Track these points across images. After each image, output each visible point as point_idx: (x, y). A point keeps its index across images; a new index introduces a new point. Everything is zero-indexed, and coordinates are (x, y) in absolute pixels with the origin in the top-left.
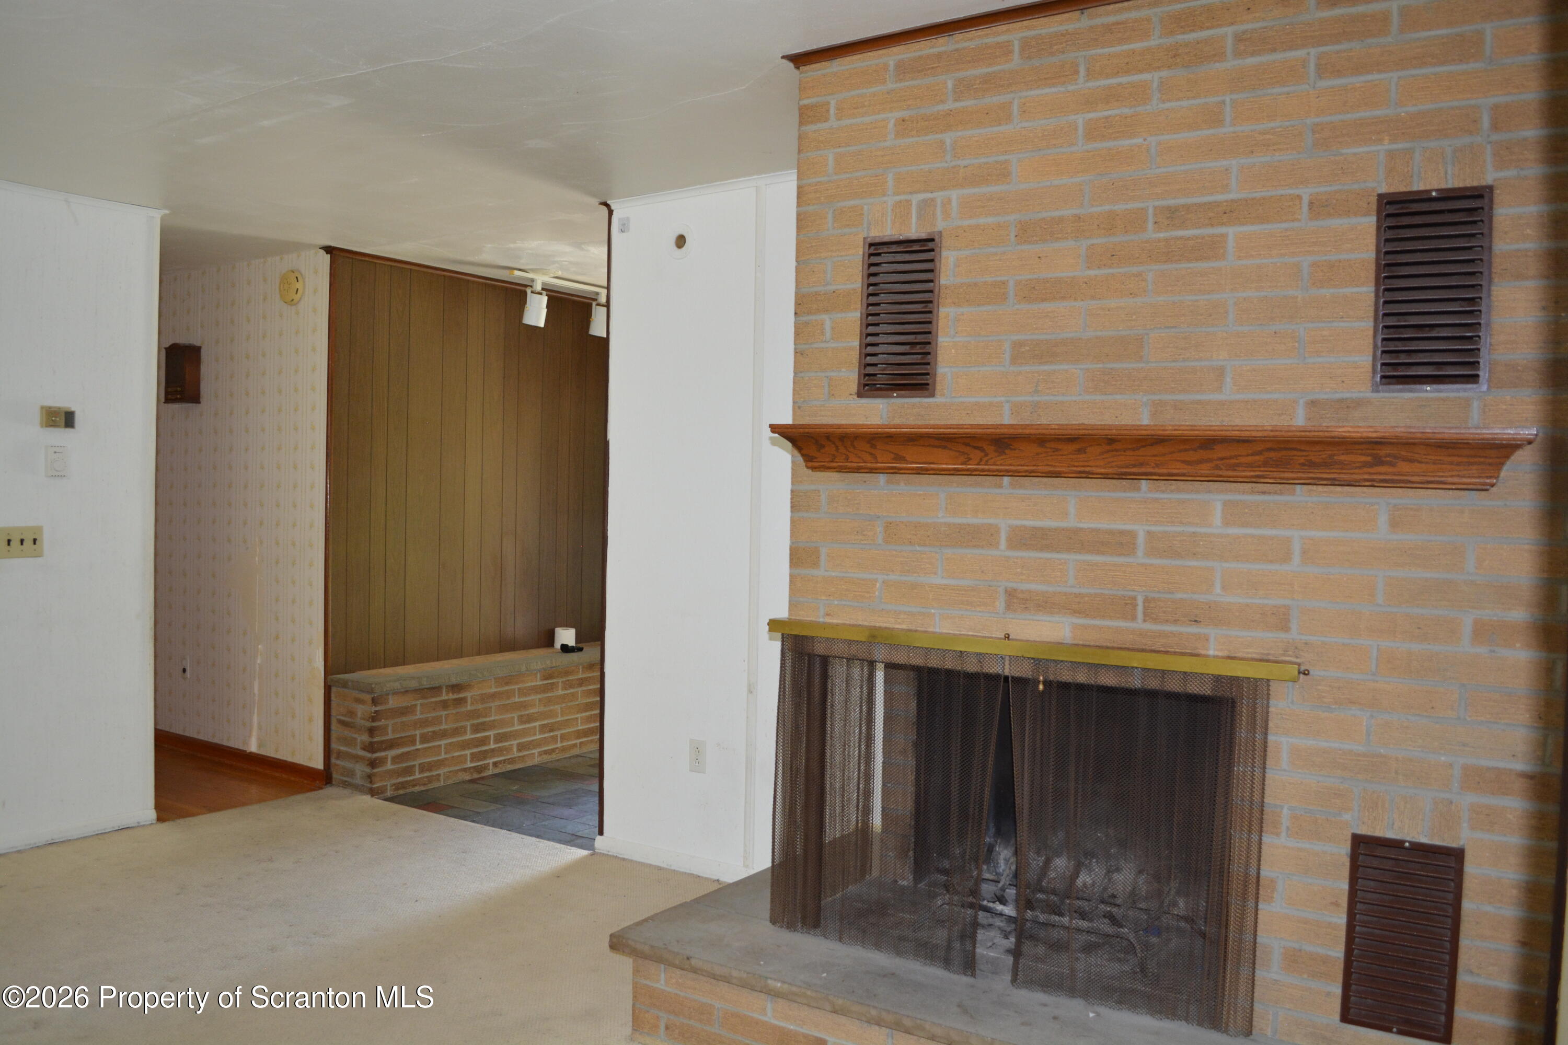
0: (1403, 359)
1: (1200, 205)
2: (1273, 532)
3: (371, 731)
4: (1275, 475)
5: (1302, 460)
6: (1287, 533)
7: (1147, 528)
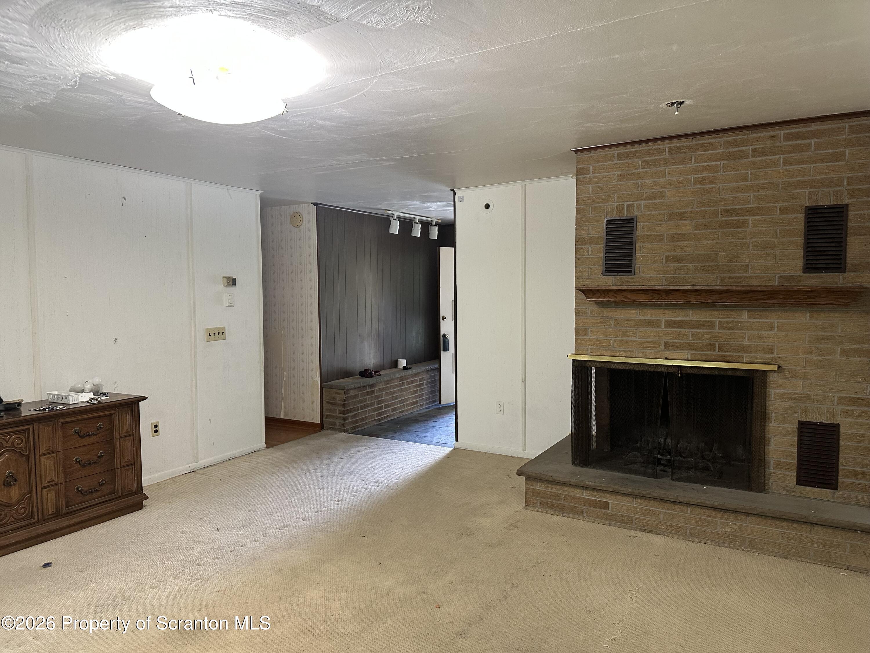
0: (814, 262)
1: (738, 209)
2: (767, 320)
3: (344, 406)
4: (771, 302)
5: (781, 297)
6: (772, 321)
7: (719, 320)
